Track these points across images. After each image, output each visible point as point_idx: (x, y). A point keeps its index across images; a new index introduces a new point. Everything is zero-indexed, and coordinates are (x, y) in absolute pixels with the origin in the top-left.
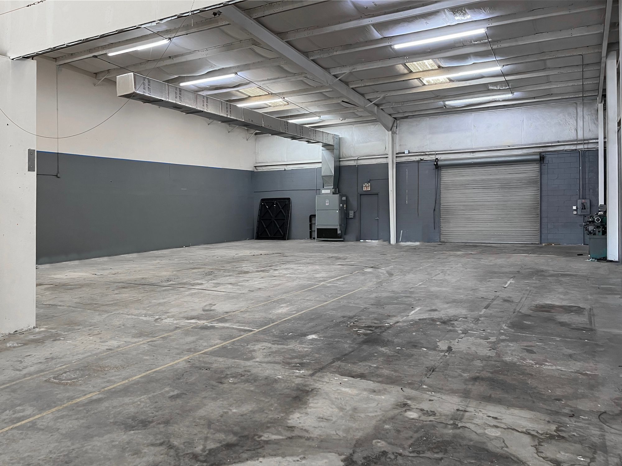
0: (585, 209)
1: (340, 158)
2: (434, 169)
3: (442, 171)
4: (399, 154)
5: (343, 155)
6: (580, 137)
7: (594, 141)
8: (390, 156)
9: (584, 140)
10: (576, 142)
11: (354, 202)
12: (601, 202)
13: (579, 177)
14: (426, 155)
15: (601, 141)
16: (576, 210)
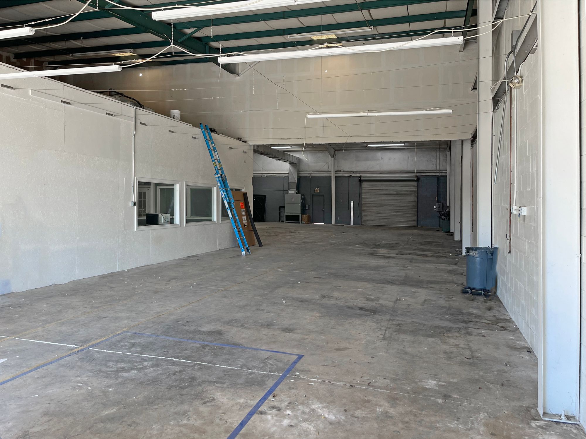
0: (440, 208)
1: (299, 172)
2: (358, 182)
3: (363, 183)
4: (337, 172)
5: (301, 169)
6: (438, 168)
7: (445, 171)
8: (333, 173)
9: (440, 171)
10: (436, 172)
11: (308, 199)
12: (448, 204)
13: (437, 191)
14: (354, 173)
15: (448, 171)
16: (436, 208)
